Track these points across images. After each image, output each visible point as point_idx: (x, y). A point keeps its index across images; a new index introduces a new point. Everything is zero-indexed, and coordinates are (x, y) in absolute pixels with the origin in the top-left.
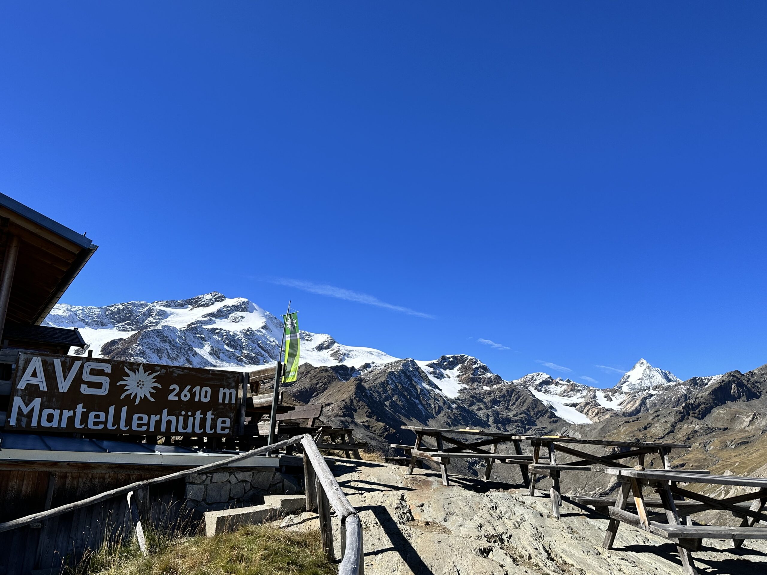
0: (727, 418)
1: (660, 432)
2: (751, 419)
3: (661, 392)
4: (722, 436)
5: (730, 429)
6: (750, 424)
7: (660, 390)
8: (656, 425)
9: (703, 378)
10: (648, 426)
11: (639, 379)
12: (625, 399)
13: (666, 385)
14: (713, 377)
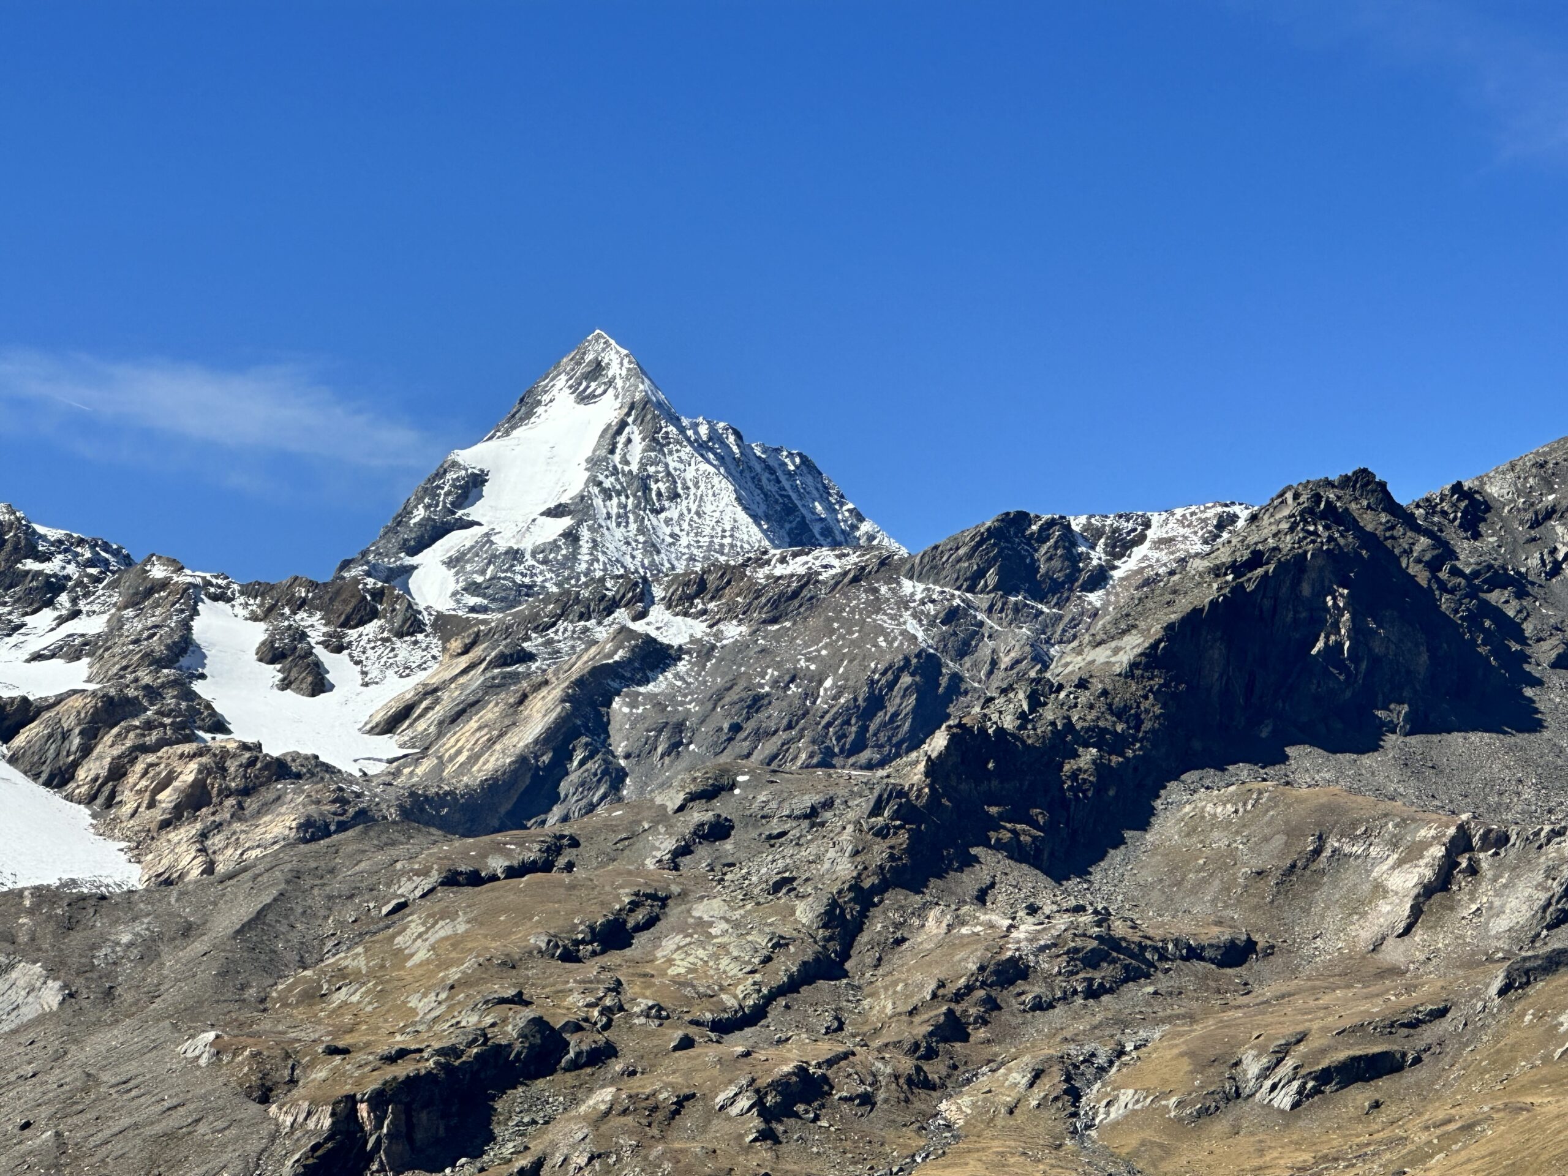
0: (1257, 864)
1: (734, 970)
2: (1429, 874)
3: (733, 631)
4: (1207, 1013)
5: (1270, 951)
6: (1416, 912)
7: (731, 612)
8: (701, 910)
9: (1077, 524)
10: (640, 916)
11: (556, 512)
12: (431, 675)
13: (780, 570)
14: (1156, 519)
